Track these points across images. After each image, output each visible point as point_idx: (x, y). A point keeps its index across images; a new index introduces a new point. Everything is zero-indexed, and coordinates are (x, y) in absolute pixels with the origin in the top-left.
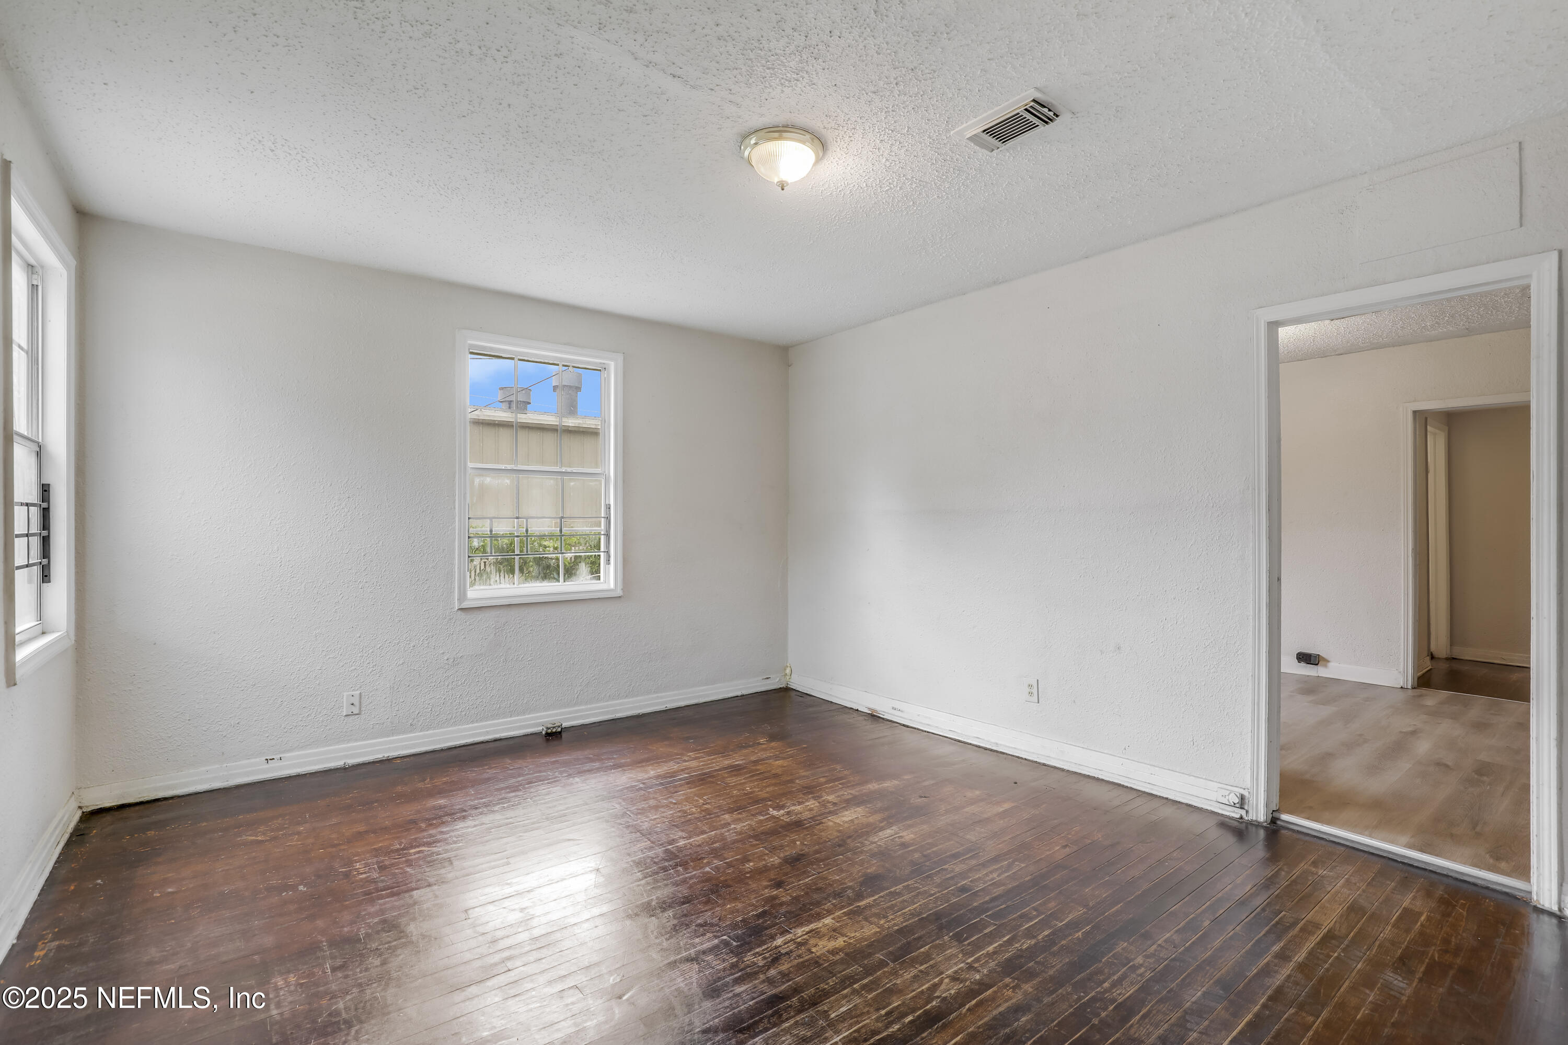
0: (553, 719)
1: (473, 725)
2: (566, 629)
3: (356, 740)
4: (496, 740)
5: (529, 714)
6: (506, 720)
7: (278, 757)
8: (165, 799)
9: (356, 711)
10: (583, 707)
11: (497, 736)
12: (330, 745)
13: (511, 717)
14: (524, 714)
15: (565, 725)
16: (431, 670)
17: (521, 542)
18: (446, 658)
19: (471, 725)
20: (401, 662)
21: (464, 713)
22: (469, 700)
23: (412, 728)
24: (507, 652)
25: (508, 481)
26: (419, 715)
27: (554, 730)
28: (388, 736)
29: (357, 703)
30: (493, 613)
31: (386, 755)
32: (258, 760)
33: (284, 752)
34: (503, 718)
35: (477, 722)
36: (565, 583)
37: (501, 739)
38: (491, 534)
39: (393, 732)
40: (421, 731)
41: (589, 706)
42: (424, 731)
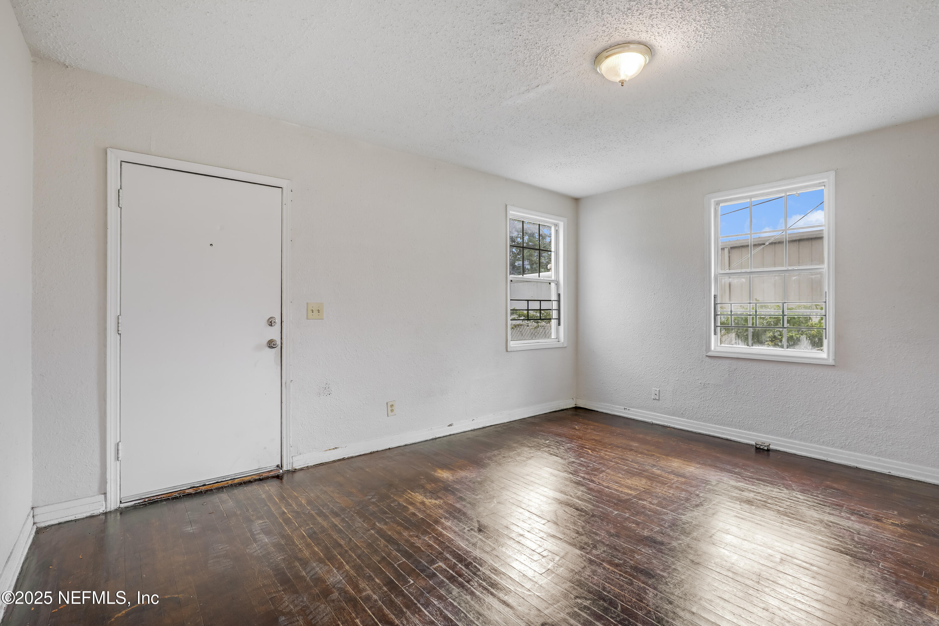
0: (767, 440)
1: (716, 426)
2: (782, 382)
3: (658, 413)
4: (727, 440)
5: (753, 432)
6: (736, 430)
7: (628, 409)
8: (594, 411)
9: (657, 398)
10: (798, 442)
11: (729, 437)
12: (647, 411)
13: (740, 429)
14: (749, 430)
15: (772, 447)
16: (692, 387)
17: (753, 318)
18: (700, 382)
19: (714, 425)
20: (677, 379)
21: (710, 417)
22: (713, 410)
23: (682, 415)
24: (737, 387)
25: (744, 280)
26: (686, 410)
27: (762, 447)
28: (671, 416)
29: (658, 394)
30: (728, 361)
31: (669, 425)
32: (621, 407)
33: (631, 407)
34: (734, 428)
35: (718, 424)
36: (787, 349)
37: (731, 440)
38: (731, 313)
39: (673, 415)
40: (687, 419)
41: (802, 443)
42: (689, 419)
